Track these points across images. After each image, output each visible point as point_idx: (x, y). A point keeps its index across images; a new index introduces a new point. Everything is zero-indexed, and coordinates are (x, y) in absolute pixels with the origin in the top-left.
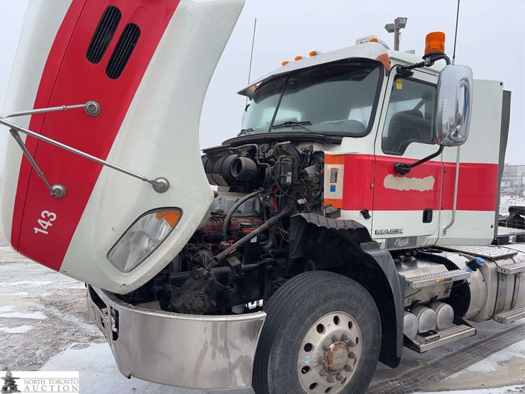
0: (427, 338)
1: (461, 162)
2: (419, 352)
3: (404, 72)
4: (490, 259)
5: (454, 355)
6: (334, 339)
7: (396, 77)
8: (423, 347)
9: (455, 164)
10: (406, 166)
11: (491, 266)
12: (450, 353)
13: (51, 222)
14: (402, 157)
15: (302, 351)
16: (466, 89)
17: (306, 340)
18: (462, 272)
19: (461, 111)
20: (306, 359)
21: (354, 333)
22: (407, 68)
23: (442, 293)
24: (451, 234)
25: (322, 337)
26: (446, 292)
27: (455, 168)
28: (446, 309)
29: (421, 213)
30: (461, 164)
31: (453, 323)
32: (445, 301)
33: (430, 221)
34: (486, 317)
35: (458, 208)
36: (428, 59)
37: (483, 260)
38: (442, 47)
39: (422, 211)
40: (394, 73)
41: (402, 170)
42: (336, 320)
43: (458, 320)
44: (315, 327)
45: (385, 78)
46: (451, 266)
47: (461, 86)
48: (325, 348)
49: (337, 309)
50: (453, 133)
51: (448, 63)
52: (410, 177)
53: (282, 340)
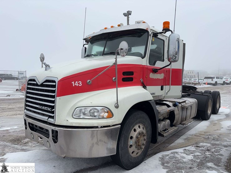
0: (166, 131)
1: (172, 68)
2: (164, 137)
3: (155, 35)
4: (180, 103)
5: (168, 138)
6: (139, 134)
7: (153, 36)
8: (165, 135)
9: (170, 69)
10: (157, 69)
11: (180, 105)
12: (167, 138)
13: (78, 85)
14: (155, 66)
15: (130, 139)
16: (178, 42)
17: (131, 135)
18: (172, 108)
19: (177, 50)
20: (131, 142)
21: (144, 131)
22: (156, 33)
23: (167, 116)
24: (169, 94)
25: (136, 133)
26: (168, 115)
27: (170, 70)
28: (168, 121)
29: (160, 87)
30: (172, 69)
31: (170, 126)
32: (167, 119)
33: (163, 90)
34: (179, 124)
35: (171, 85)
36: (164, 31)
37: (178, 103)
38: (169, 27)
39: (161, 86)
40: (152, 35)
41: (155, 71)
42: (139, 127)
43: (172, 125)
44: (133, 130)
45: (150, 37)
46: (168, 106)
47: (177, 41)
48: (137, 137)
49: (139, 123)
50: (174, 58)
51: (172, 33)
52: (157, 74)
53: (124, 136)
